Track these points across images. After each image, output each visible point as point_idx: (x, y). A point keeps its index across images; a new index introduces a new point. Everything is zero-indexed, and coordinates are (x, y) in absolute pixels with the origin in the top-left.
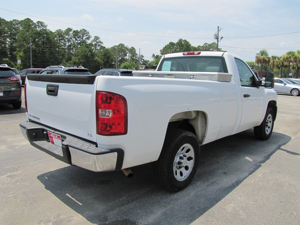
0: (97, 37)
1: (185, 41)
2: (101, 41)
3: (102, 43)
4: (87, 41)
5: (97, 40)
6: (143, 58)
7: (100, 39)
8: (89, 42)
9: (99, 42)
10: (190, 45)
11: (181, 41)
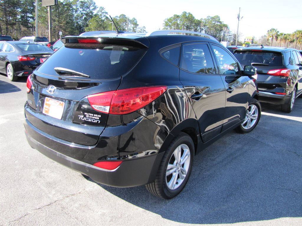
0: (102, 7)
1: (189, 14)
2: (107, 12)
3: (107, 13)
4: (93, 11)
5: (102, 10)
6: (145, 30)
7: (104, 10)
8: (95, 12)
9: (104, 13)
10: (194, 18)
11: (185, 13)
